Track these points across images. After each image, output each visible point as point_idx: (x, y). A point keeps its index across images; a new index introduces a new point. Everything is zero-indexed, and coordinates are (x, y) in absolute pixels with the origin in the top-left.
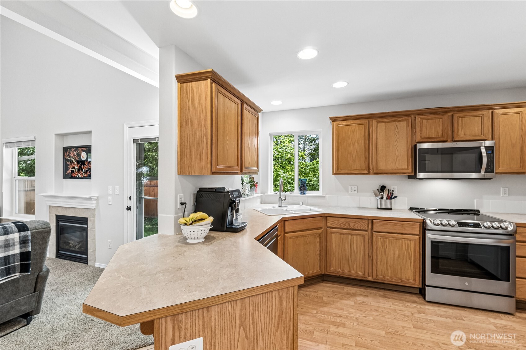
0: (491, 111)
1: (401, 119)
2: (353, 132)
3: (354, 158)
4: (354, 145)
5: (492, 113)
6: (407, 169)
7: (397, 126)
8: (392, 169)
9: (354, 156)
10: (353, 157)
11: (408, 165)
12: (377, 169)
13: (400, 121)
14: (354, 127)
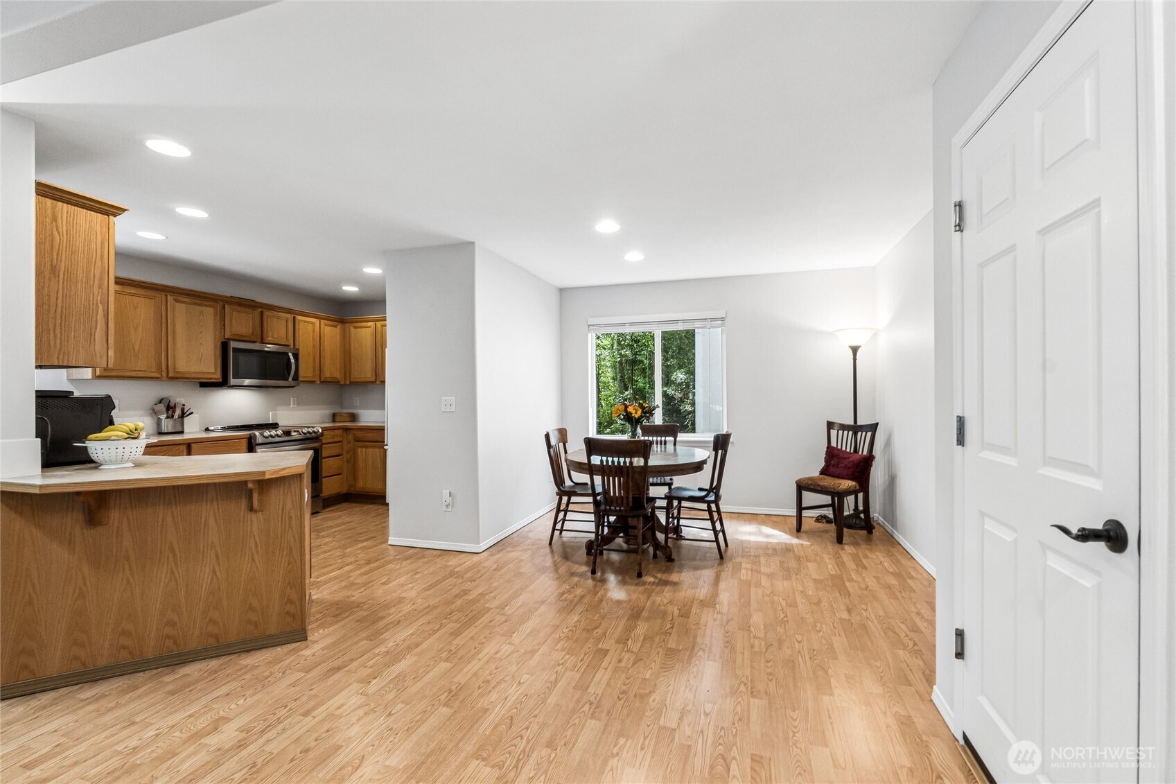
0: (293, 315)
1: (208, 303)
2: (136, 308)
3: (136, 352)
4: (136, 329)
5: (294, 317)
6: (214, 373)
7: (202, 311)
8: (196, 373)
9: (137, 348)
10: (134, 349)
11: (216, 368)
12: (175, 371)
13: (207, 306)
14: (136, 299)
